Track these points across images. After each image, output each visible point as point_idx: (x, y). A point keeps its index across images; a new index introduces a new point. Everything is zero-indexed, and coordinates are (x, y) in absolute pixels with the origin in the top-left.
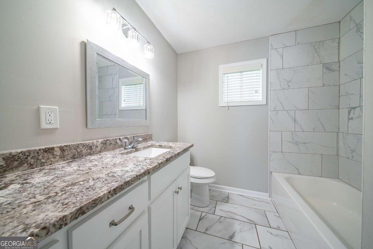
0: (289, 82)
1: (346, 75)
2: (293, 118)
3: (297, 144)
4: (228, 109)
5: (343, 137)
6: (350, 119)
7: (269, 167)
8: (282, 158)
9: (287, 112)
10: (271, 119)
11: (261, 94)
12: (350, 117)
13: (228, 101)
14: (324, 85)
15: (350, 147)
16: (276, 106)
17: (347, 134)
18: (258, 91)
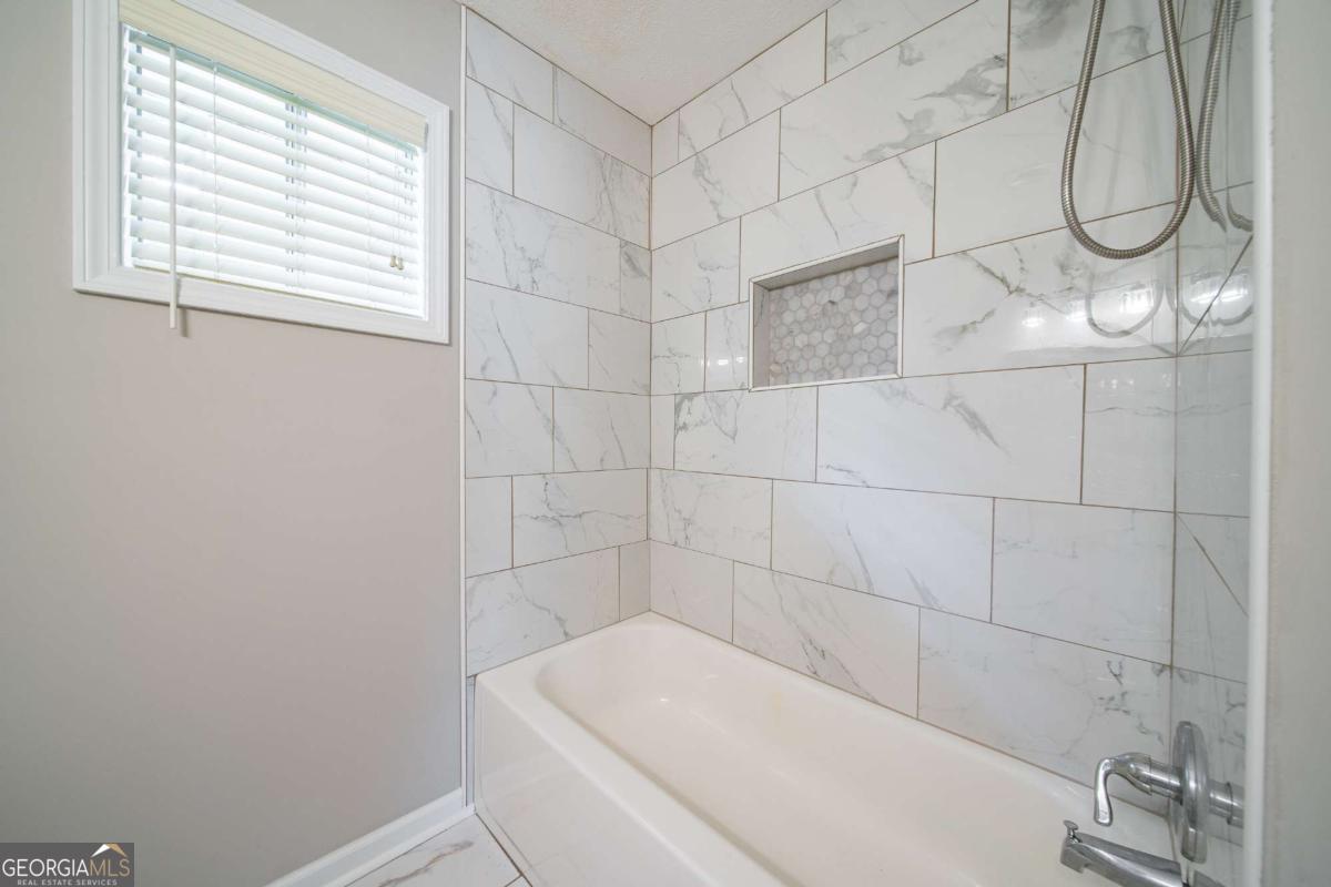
0: (535, 264)
1: (669, 295)
2: (548, 420)
3: (558, 522)
4: (185, 332)
5: (663, 481)
6: (680, 428)
7: (463, 653)
8: (512, 597)
9: (531, 393)
10: (468, 419)
11: (419, 285)
12: (681, 424)
13: (180, 269)
14: (621, 314)
15: (680, 512)
16: (489, 359)
17: (672, 472)
18: (406, 265)
